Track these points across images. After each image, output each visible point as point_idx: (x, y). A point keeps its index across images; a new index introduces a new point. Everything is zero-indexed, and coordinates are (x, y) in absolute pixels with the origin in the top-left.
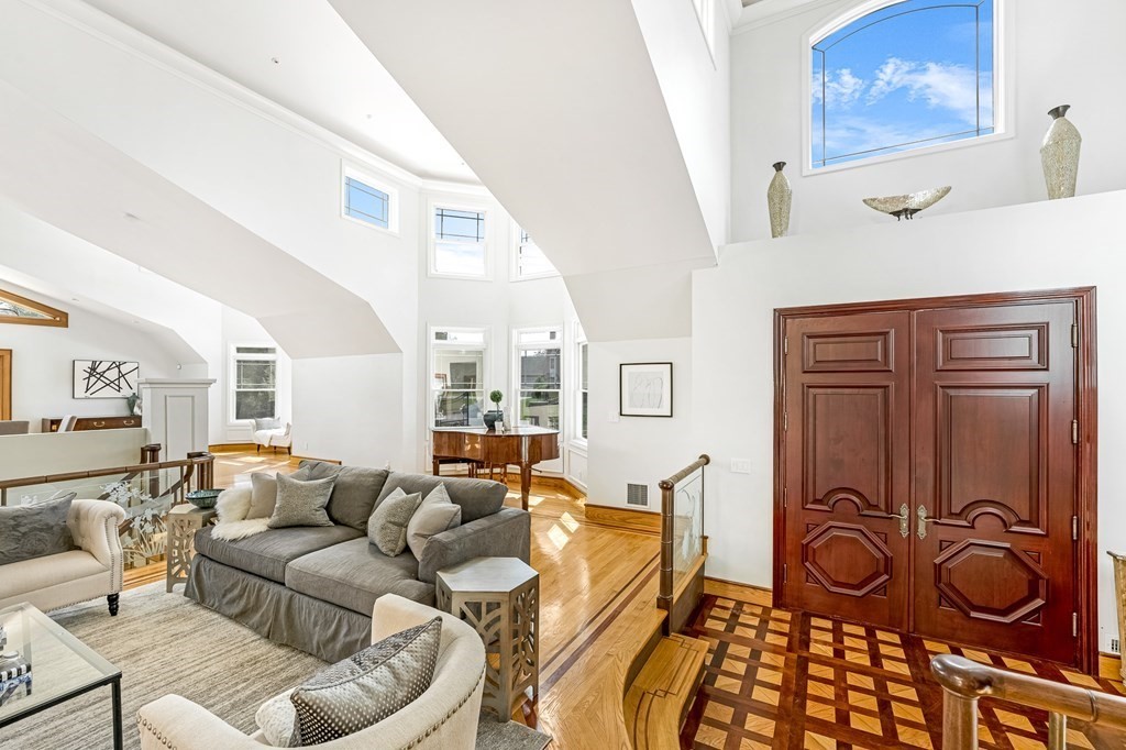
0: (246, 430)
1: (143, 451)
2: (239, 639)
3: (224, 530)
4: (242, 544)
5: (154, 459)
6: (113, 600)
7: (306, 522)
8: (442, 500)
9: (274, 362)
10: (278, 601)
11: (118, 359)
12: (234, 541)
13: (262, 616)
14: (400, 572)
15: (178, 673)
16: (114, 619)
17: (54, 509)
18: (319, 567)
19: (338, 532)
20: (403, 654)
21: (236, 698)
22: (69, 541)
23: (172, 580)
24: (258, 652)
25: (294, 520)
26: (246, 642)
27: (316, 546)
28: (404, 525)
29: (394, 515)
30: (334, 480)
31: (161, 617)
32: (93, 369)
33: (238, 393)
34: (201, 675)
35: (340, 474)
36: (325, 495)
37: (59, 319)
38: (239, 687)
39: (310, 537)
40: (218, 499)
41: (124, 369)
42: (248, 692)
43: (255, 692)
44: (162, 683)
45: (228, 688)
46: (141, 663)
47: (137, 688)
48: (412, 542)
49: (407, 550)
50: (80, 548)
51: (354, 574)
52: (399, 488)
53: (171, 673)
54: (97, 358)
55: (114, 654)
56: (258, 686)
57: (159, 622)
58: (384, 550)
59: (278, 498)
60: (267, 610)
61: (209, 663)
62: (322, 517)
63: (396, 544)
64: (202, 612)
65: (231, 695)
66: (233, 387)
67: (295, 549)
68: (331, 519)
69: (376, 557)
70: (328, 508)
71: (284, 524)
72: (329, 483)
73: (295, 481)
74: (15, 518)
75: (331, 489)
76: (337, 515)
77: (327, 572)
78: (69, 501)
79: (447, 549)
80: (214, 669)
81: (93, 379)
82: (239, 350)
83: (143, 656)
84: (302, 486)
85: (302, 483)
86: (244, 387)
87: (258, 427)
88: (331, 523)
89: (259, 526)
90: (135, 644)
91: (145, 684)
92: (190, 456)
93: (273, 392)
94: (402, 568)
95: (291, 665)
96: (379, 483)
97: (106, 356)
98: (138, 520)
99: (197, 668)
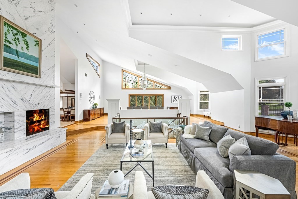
0: (202, 112)
1: (178, 114)
2: (184, 163)
3: (185, 136)
4: (187, 140)
5: (179, 116)
6: (166, 144)
7: (203, 138)
8: (243, 143)
9: (208, 94)
10: (192, 157)
11: (178, 95)
12: (186, 139)
13: (189, 160)
14: (223, 164)
15: (171, 165)
16: (166, 148)
17: (159, 124)
18: (201, 153)
19: (211, 144)
20: (191, 195)
21: (178, 178)
22: (161, 131)
23: (177, 144)
24: (187, 169)
25: (199, 137)
26: (185, 165)
27: (203, 146)
28: (227, 148)
29: (224, 144)
30: (211, 128)
31: (173, 151)
32: (174, 97)
33: (200, 102)
34: (175, 168)
35: (213, 127)
36: (208, 132)
37: (169, 88)
38: (180, 176)
39: (202, 143)
40: (185, 128)
41: (179, 97)
42: (181, 178)
43: (182, 179)
44: (168, 166)
45: (178, 175)
46: (166, 160)
47: (164, 165)
48: (230, 155)
49: (228, 157)
50: (162, 132)
51: (209, 158)
52: (229, 135)
53: (170, 165)
54: (175, 95)
55: (164, 156)
56: (184, 178)
57: (172, 152)
58: (220, 154)
59: (196, 130)
60: (190, 159)
61: (177, 166)
62: (207, 138)
63: (225, 154)
64: (180, 153)
65: (178, 177)
66: (199, 101)
67: (197, 145)
68: (210, 139)
69: (217, 156)
70: (209, 136)
71: (197, 137)
72: (210, 129)
73: (201, 126)
74: (154, 124)
75: (210, 131)
76: (212, 139)
77: (202, 155)
78: (161, 123)
79: (240, 163)
80: (177, 168)
81: (174, 99)
82: (200, 92)
83: (167, 158)
84: (202, 128)
85: (202, 127)
86: (201, 101)
87: (204, 111)
88: (210, 141)
89: (192, 136)
90: (167, 155)
91: (165, 165)
92: (184, 116)
93: (208, 102)
94: (224, 163)
95: (192, 176)
96: (225, 132)
97: (176, 95)
98: (173, 129)
99: (174, 166)
